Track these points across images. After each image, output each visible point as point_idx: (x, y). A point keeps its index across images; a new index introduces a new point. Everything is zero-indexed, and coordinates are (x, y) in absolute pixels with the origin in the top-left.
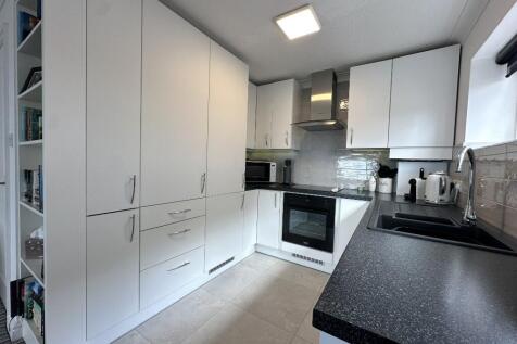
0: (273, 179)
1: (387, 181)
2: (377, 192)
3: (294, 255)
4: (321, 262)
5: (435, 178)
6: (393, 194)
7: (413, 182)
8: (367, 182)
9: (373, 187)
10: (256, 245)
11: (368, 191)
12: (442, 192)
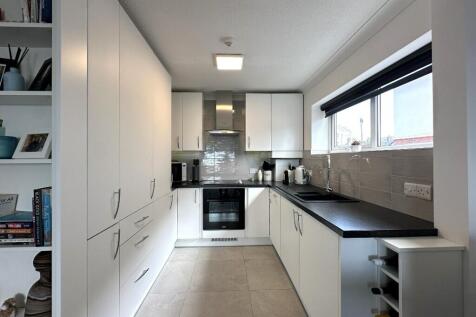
0: (184, 179)
1: (269, 172)
2: (263, 180)
3: (213, 240)
4: (235, 239)
5: (300, 169)
6: (273, 181)
7: (286, 173)
8: (257, 174)
9: (260, 178)
10: (178, 240)
11: (257, 180)
12: (304, 177)
